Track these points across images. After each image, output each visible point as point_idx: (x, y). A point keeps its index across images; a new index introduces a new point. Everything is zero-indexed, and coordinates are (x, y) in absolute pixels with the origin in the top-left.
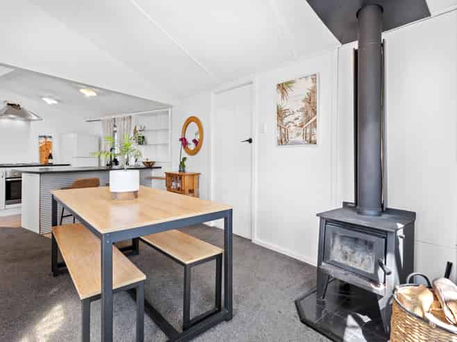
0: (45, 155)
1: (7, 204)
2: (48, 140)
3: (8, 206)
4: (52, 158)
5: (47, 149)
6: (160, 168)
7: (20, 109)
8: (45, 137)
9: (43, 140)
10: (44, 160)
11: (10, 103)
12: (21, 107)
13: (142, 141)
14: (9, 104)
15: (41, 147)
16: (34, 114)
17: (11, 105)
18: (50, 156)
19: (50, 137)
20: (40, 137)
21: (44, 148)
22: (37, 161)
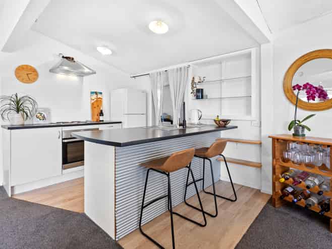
0: (97, 111)
1: (63, 168)
2: (99, 96)
3: (65, 171)
4: (103, 115)
5: (98, 106)
6: (236, 127)
7: (74, 62)
8: (96, 93)
9: (94, 96)
10: (96, 117)
11: (65, 56)
12: (75, 60)
13: (199, 94)
14: (63, 57)
15: (93, 104)
16: (87, 67)
17: (67, 58)
18: (101, 114)
19: (101, 93)
20: (92, 93)
21: (95, 105)
22: (89, 118)
